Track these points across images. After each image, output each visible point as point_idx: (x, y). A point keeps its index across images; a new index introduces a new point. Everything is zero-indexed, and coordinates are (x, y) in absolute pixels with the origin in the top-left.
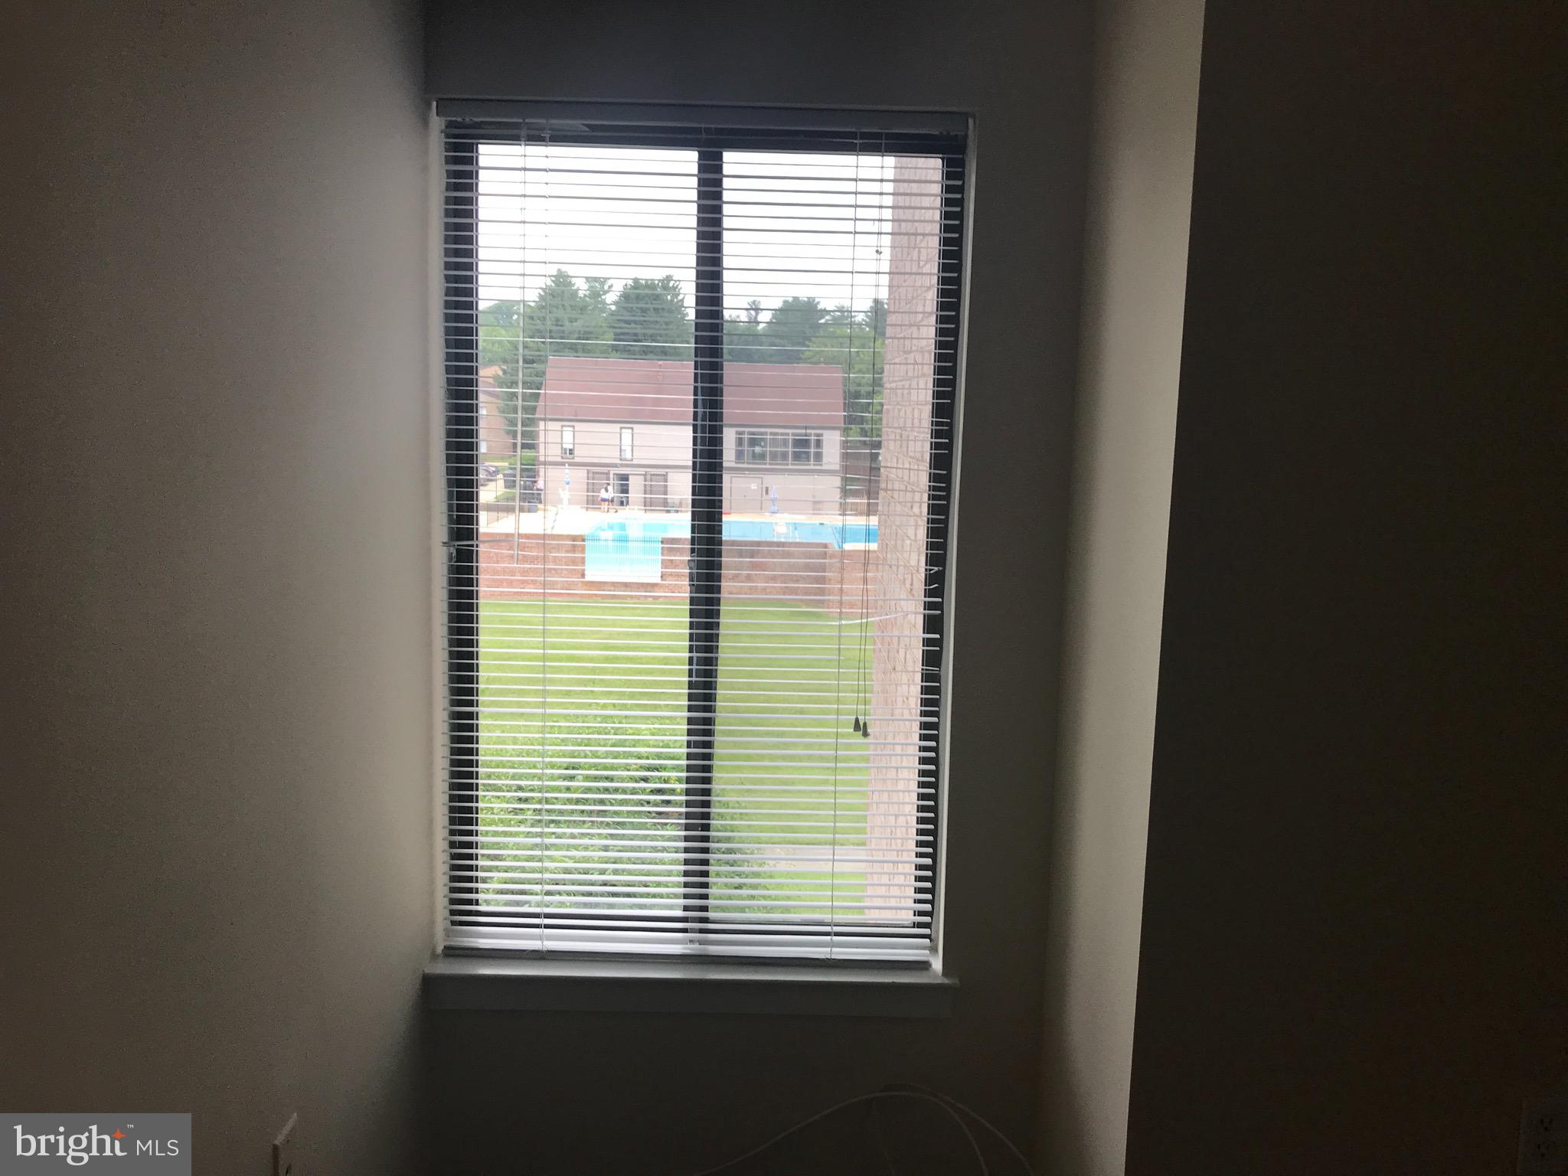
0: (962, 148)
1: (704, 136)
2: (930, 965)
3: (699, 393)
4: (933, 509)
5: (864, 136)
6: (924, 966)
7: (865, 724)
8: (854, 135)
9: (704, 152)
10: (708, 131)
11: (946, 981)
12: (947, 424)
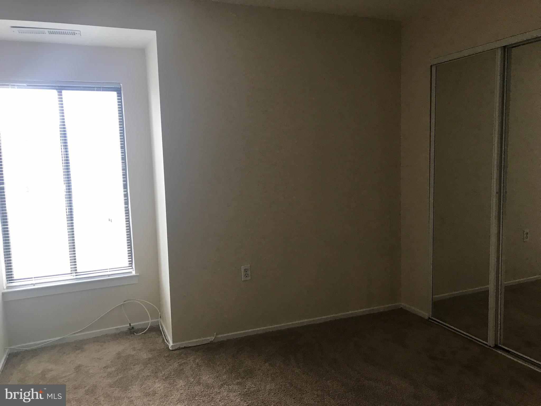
0: (120, 91)
1: (57, 88)
2: (132, 272)
3: (62, 143)
4: (123, 170)
5: (96, 87)
6: (131, 272)
7: (111, 220)
8: (94, 87)
9: (59, 91)
10: (58, 86)
11: (136, 274)
12: (124, 150)
